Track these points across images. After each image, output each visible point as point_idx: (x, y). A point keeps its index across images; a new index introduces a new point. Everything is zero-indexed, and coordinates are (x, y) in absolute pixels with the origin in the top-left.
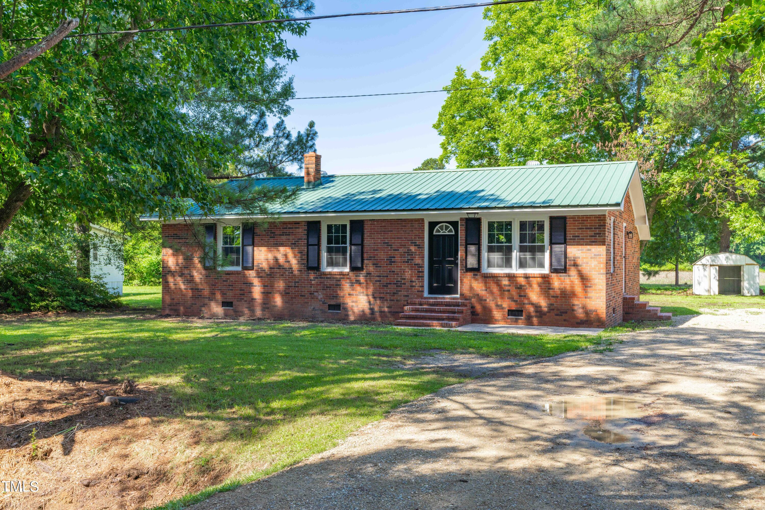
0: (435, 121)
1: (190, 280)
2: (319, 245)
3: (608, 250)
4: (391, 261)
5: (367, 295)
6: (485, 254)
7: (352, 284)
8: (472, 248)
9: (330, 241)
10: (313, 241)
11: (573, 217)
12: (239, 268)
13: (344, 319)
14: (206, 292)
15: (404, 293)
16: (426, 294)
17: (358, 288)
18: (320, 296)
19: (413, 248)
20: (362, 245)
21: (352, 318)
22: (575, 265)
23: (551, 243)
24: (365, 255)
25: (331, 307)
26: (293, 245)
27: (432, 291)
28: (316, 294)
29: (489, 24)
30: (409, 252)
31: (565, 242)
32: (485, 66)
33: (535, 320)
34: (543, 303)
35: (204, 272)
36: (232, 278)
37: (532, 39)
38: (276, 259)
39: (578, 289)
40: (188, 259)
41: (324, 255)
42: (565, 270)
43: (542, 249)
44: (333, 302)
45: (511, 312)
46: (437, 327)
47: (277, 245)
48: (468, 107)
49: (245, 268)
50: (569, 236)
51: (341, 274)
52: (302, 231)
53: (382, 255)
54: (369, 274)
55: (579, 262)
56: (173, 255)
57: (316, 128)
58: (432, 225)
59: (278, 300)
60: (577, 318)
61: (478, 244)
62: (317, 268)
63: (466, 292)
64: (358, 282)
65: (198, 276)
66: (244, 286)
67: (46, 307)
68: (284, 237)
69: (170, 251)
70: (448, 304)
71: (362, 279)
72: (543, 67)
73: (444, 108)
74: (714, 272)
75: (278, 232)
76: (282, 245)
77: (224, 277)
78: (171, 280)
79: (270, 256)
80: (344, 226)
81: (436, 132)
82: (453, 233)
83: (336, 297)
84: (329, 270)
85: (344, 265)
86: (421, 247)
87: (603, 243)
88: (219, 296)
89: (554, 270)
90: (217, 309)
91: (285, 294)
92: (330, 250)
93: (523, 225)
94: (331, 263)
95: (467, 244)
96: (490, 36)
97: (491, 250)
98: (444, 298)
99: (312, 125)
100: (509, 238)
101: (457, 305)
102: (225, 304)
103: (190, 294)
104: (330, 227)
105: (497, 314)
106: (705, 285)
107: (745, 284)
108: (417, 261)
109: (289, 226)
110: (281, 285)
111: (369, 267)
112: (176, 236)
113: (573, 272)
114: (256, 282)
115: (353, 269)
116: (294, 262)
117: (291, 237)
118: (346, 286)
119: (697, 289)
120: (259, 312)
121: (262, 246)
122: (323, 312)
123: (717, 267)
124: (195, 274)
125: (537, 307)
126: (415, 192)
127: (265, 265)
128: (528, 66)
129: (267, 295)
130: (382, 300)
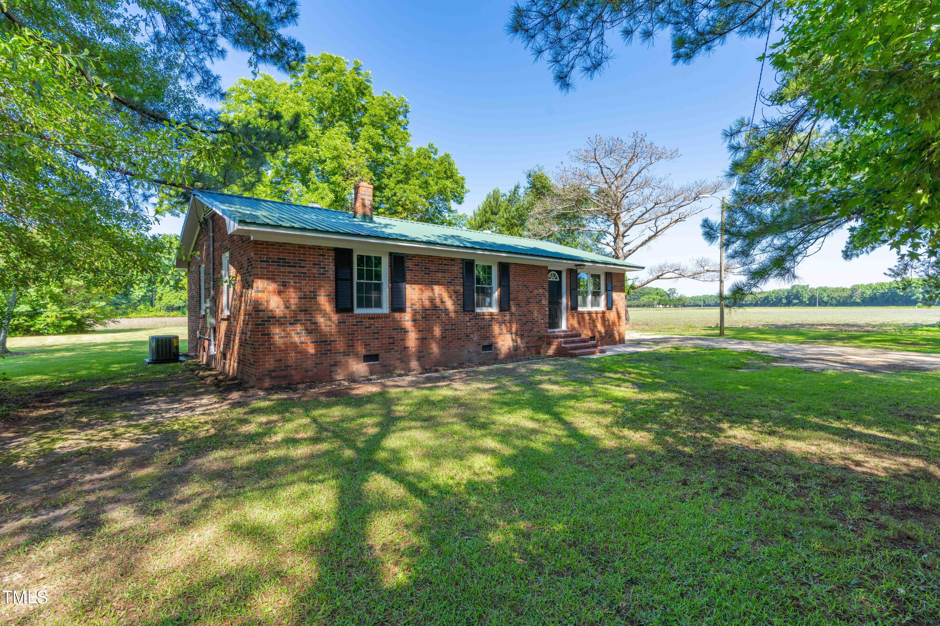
2: (473, 284)
4: (527, 301)
5: (511, 334)
6: (578, 297)
7: (500, 324)
8: (572, 292)
11: (614, 274)
12: (385, 311)
13: (496, 359)
14: (340, 345)
15: (537, 329)
16: (548, 329)
17: (506, 327)
18: (475, 337)
19: (541, 291)
20: (508, 287)
21: (502, 356)
23: (607, 290)
24: (511, 296)
25: (484, 348)
26: (448, 284)
28: (471, 336)
30: (539, 295)
31: (612, 290)
33: (599, 343)
34: (603, 331)
35: (335, 317)
36: (378, 324)
38: (432, 300)
39: (616, 320)
42: (611, 308)
44: (486, 343)
47: (432, 283)
49: (395, 311)
50: (613, 285)
51: (491, 315)
52: (457, 269)
53: (522, 297)
54: (513, 314)
55: (616, 303)
56: (280, 293)
60: (616, 339)
61: (576, 289)
62: (471, 309)
63: (570, 326)
64: (505, 322)
66: (394, 333)
68: (440, 275)
69: (272, 286)
71: (508, 318)
75: (433, 268)
76: (438, 283)
77: (366, 323)
79: (424, 295)
80: (491, 267)
82: (558, 280)
83: (489, 337)
84: (481, 310)
85: (492, 305)
86: (546, 290)
87: (624, 291)
88: (361, 350)
89: (608, 308)
90: (358, 366)
91: (442, 339)
93: (591, 277)
95: (570, 289)
100: (586, 286)
102: (368, 358)
103: (311, 350)
104: (477, 267)
108: (544, 301)
109: (445, 262)
110: (436, 328)
111: (514, 307)
112: (282, 262)
113: (614, 309)
114: (408, 327)
115: (501, 309)
116: (448, 302)
117: (447, 275)
118: (495, 326)
120: (412, 364)
121: (415, 283)
122: (478, 353)
124: (321, 320)
125: (601, 334)
127: (419, 305)
129: (423, 341)
130: (522, 336)
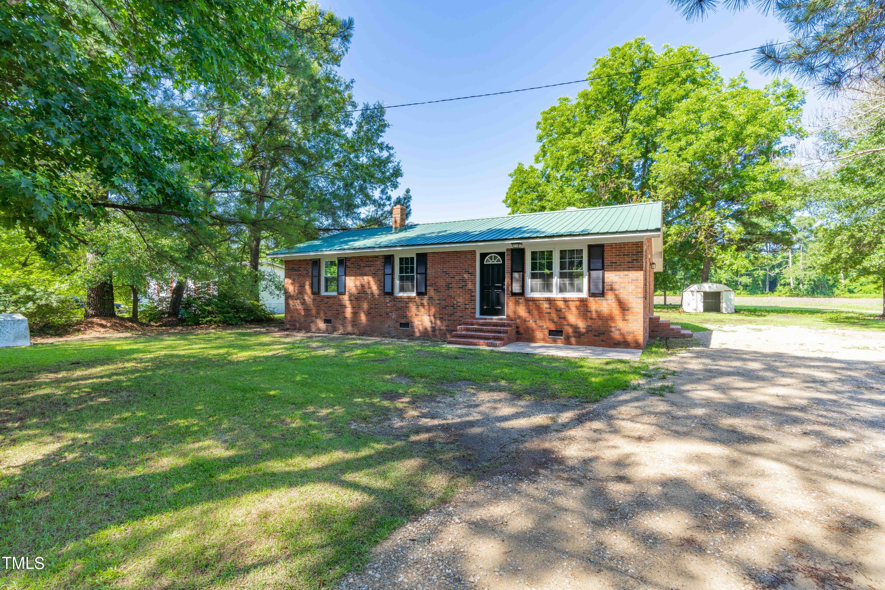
1: (304, 303)
2: (393, 274)
3: (645, 275)
4: (448, 287)
5: (429, 316)
6: (529, 282)
7: (418, 306)
8: (516, 275)
9: (401, 271)
10: (388, 271)
11: (611, 245)
12: (335, 294)
13: (411, 336)
14: (314, 312)
15: (459, 314)
16: (478, 315)
17: (422, 309)
18: (394, 316)
19: (466, 276)
20: (426, 274)
21: (418, 334)
22: (612, 289)
23: (590, 269)
24: (428, 282)
25: (402, 325)
26: (374, 275)
27: (482, 313)
28: (390, 314)
29: (539, 132)
30: (463, 280)
31: (603, 269)
32: (537, 160)
33: (573, 340)
34: (582, 325)
35: (312, 296)
36: (331, 301)
37: (571, 136)
38: (362, 286)
39: (616, 312)
40: (302, 286)
41: (397, 282)
42: (602, 294)
43: (581, 275)
44: (403, 321)
45: (551, 333)
46: (483, 347)
47: (363, 275)
48: (525, 186)
49: (340, 294)
50: (607, 262)
51: (409, 298)
52: (379, 263)
53: (441, 282)
54: (430, 298)
55: (616, 286)
56: (292, 284)
57: (411, 193)
58: (483, 256)
59: (363, 318)
60: (615, 339)
61: (523, 271)
62: (391, 293)
63: (511, 314)
64: (422, 305)
65: (308, 298)
66: (339, 308)
67: (210, 321)
68: (367, 269)
69: (290, 280)
70: (495, 325)
71: (425, 302)
73: (510, 189)
75: (362, 265)
76: (366, 275)
77: (326, 300)
78: (291, 302)
79: (358, 283)
80: (412, 259)
82: (501, 262)
83: (406, 317)
84: (401, 294)
85: (412, 291)
86: (473, 274)
87: (640, 268)
88: (322, 315)
89: (592, 295)
90: (322, 325)
91: (368, 314)
92: (402, 279)
93: (563, 253)
94: (402, 289)
95: (512, 271)
96: (540, 139)
97: (534, 276)
98: (492, 319)
99: (408, 191)
100: (550, 266)
101: (503, 325)
102: (327, 321)
103: (303, 313)
104: (401, 259)
105: (539, 335)
106: (693, 305)
107: (723, 305)
108: (470, 286)
109: (371, 259)
110: (365, 306)
111: (431, 292)
112: (293, 269)
113: (610, 296)
114: (347, 303)
115: (419, 294)
116: (374, 288)
117: (372, 268)
118: (413, 308)
120: (349, 328)
121: (351, 275)
122: (396, 329)
123: (702, 293)
124: (306, 298)
125: (576, 328)
126: (471, 231)
127: (354, 291)
129: (355, 314)
130: (441, 319)
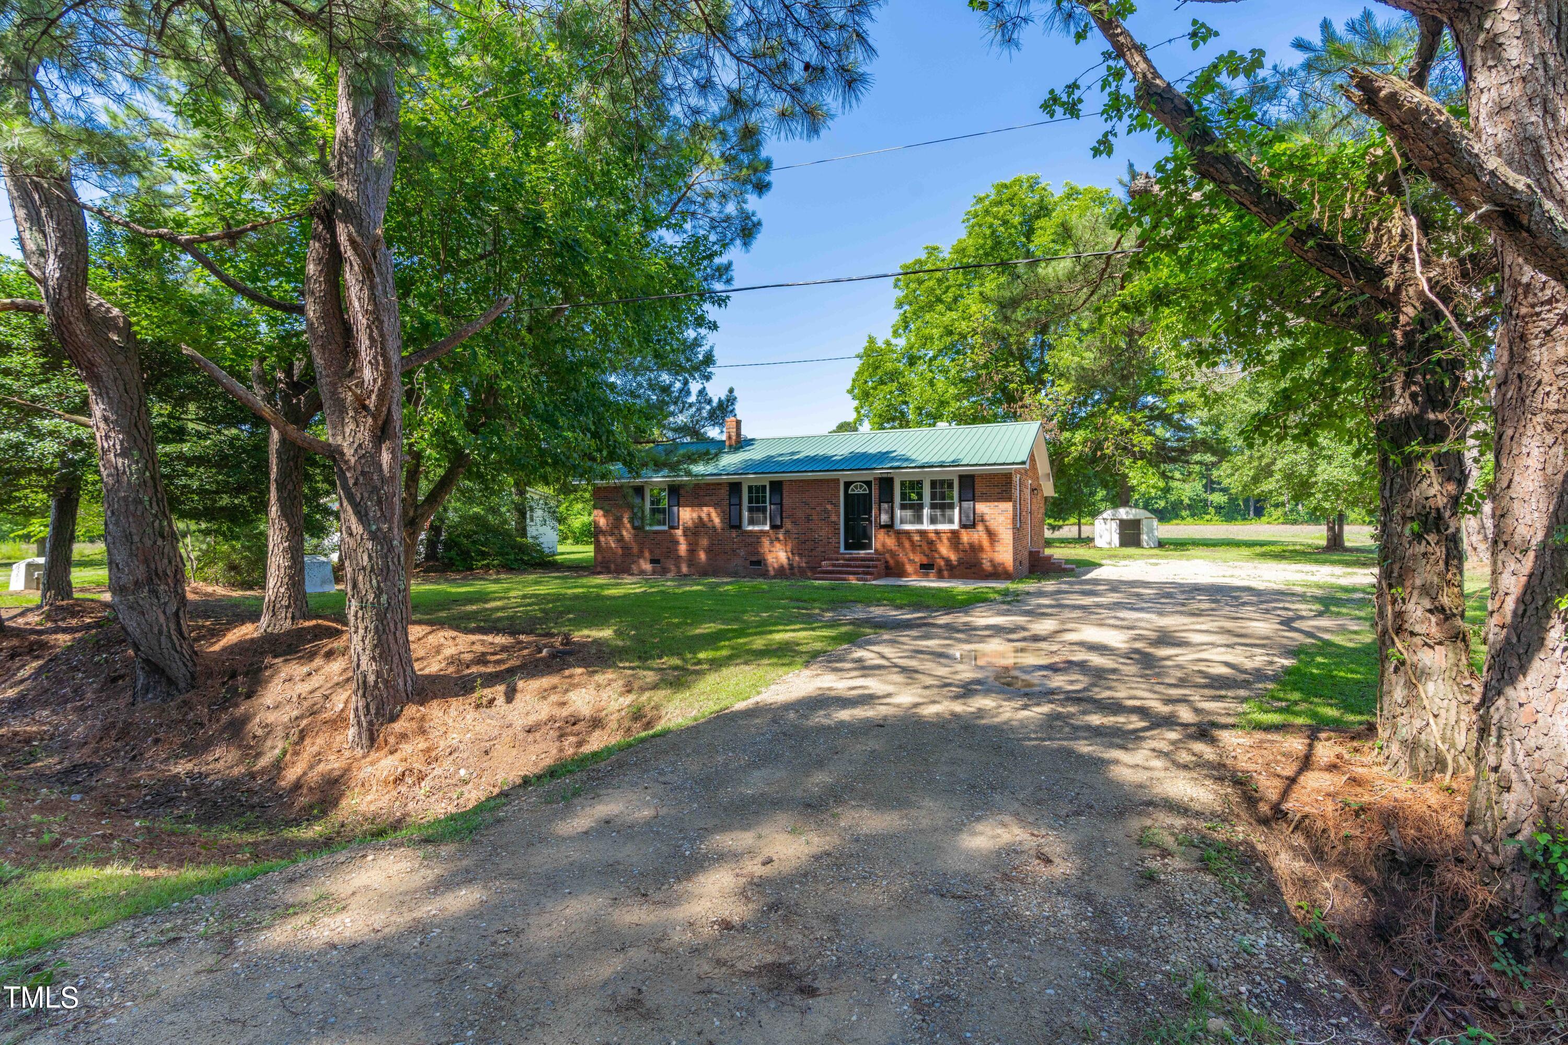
0: (849, 386)
1: (621, 539)
2: (740, 505)
3: (1014, 507)
4: (808, 519)
5: (786, 551)
6: (898, 513)
7: (772, 542)
8: (885, 506)
9: (750, 501)
10: (734, 501)
11: (981, 476)
12: (666, 528)
13: (765, 574)
14: (635, 550)
15: (820, 549)
16: (842, 550)
17: (778, 545)
18: (742, 553)
19: (829, 507)
20: (781, 504)
21: (772, 573)
22: (983, 520)
23: (961, 500)
24: (784, 514)
25: (752, 563)
26: (715, 505)
27: (848, 547)
28: (738, 550)
29: (899, 294)
30: (826, 511)
31: (974, 500)
32: (896, 333)
33: (946, 573)
34: (953, 557)
35: (633, 531)
36: (659, 537)
37: (940, 307)
38: (700, 518)
39: (986, 543)
40: (619, 519)
41: (746, 514)
42: (973, 526)
43: (951, 506)
44: (754, 559)
45: (923, 566)
46: (853, 581)
47: (701, 505)
48: (880, 372)
49: (672, 527)
50: (977, 493)
51: (762, 532)
52: (724, 492)
53: (800, 514)
54: (787, 532)
55: (987, 517)
56: (605, 517)
57: (736, 393)
58: (848, 485)
59: (702, 556)
60: (985, 570)
61: (891, 501)
62: (739, 527)
63: (879, 546)
64: (778, 539)
65: (627, 534)
66: (670, 545)
67: (487, 566)
68: (707, 498)
69: (601, 513)
70: (863, 559)
71: (781, 537)
72: (950, 333)
73: (857, 374)
74: (1114, 526)
75: (701, 493)
76: (705, 505)
77: (652, 536)
78: (602, 539)
79: (695, 515)
80: (764, 487)
81: (849, 397)
82: (867, 492)
83: (758, 553)
84: (750, 528)
85: (764, 523)
86: (836, 505)
87: (1009, 499)
88: (647, 554)
89: (964, 526)
90: (647, 566)
91: (709, 551)
92: (751, 510)
93: (933, 484)
94: (752, 522)
95: (880, 502)
96: (900, 305)
97: (903, 507)
98: (859, 553)
99: (731, 391)
100: (920, 496)
101: (871, 560)
102: (653, 561)
103: (620, 551)
104: (750, 488)
105: (909, 568)
106: (1107, 538)
107: (1144, 537)
108: (834, 518)
109: (712, 487)
110: (704, 542)
111: (788, 525)
112: (606, 499)
113: (980, 527)
114: (682, 540)
115: (773, 527)
116: (717, 520)
117: (714, 497)
118: (766, 542)
119: (1099, 542)
120: (685, 569)
121: (687, 505)
122: (745, 567)
123: (1118, 521)
124: (625, 533)
125: (947, 561)
126: (830, 453)
127: (690, 524)
128: (936, 332)
129: (692, 551)
130: (800, 555)
